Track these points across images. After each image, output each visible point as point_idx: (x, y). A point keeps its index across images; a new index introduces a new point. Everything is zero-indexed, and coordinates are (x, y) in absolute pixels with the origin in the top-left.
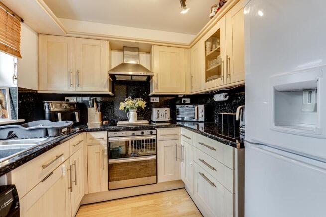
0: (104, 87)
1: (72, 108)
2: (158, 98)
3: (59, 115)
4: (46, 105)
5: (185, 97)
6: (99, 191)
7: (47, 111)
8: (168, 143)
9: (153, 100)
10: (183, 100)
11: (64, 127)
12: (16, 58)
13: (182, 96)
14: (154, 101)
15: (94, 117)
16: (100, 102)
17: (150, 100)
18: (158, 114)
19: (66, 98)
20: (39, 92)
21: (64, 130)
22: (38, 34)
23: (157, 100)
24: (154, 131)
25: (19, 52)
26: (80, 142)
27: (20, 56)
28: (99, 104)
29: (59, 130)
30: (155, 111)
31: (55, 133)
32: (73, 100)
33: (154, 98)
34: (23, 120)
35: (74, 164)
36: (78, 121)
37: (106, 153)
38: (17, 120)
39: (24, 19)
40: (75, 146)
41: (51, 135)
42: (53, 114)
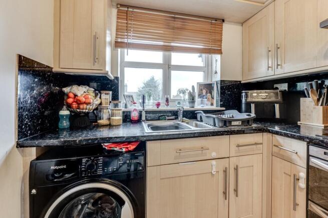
1: (273, 99)
3: (253, 106)
4: (244, 94)
7: (243, 100)
11: (236, 120)
15: (311, 113)
19: (275, 86)
20: (242, 82)
21: (234, 123)
22: (242, 24)
25: (221, 50)
27: (221, 53)
29: (226, 122)
34: (224, 109)
35: (236, 169)
36: (278, 115)
37: (302, 184)
38: (219, 108)
39: (225, 17)
40: (238, 146)
41: (217, 125)
42: (248, 105)
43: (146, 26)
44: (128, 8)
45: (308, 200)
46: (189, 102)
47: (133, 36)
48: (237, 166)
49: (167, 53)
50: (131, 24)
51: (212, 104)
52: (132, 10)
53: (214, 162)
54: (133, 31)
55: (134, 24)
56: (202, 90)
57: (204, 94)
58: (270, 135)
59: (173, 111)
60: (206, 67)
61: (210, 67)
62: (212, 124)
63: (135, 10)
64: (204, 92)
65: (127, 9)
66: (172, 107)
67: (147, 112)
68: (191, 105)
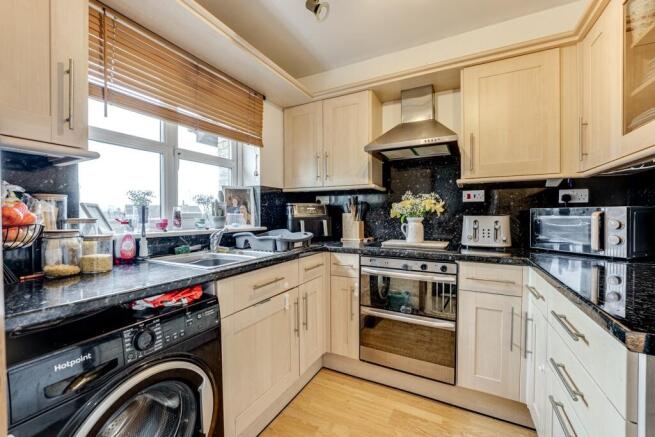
0: (364, 176)
1: (321, 214)
2: (482, 192)
3: (302, 223)
4: (289, 208)
5: (567, 183)
6: (345, 355)
7: (290, 216)
8: (489, 301)
9: (469, 196)
10: (562, 193)
11: (298, 241)
12: (258, 149)
13: (556, 184)
14: (472, 200)
15: (353, 229)
16: (362, 203)
17: (461, 196)
18: (475, 229)
19: (318, 198)
20: (284, 191)
21: (296, 245)
22: (284, 109)
23: (478, 196)
24: (451, 268)
25: (261, 140)
26: (318, 266)
27: (261, 145)
28: (360, 207)
29: (289, 244)
30: (468, 221)
31: (284, 248)
32: (325, 200)
33: (472, 193)
34: (265, 228)
35: (305, 298)
36: (326, 234)
37: (357, 294)
38: (259, 228)
39: (266, 95)
40: (307, 270)
41: (279, 249)
42: (296, 222)
43: (140, 62)
44: (104, 9)
45: (360, 305)
46: (216, 220)
47: (115, 76)
48: (306, 294)
49: (171, 124)
50: (111, 48)
51: (248, 222)
52: (112, 17)
53: (287, 295)
54: (116, 64)
55: (117, 51)
56: (230, 199)
57: (235, 205)
58: (328, 254)
59: (190, 236)
60: (233, 160)
61: (240, 162)
62: (272, 249)
63: (118, 20)
64: (235, 202)
65: (102, 12)
66: (189, 229)
67: (151, 241)
68: (219, 224)
